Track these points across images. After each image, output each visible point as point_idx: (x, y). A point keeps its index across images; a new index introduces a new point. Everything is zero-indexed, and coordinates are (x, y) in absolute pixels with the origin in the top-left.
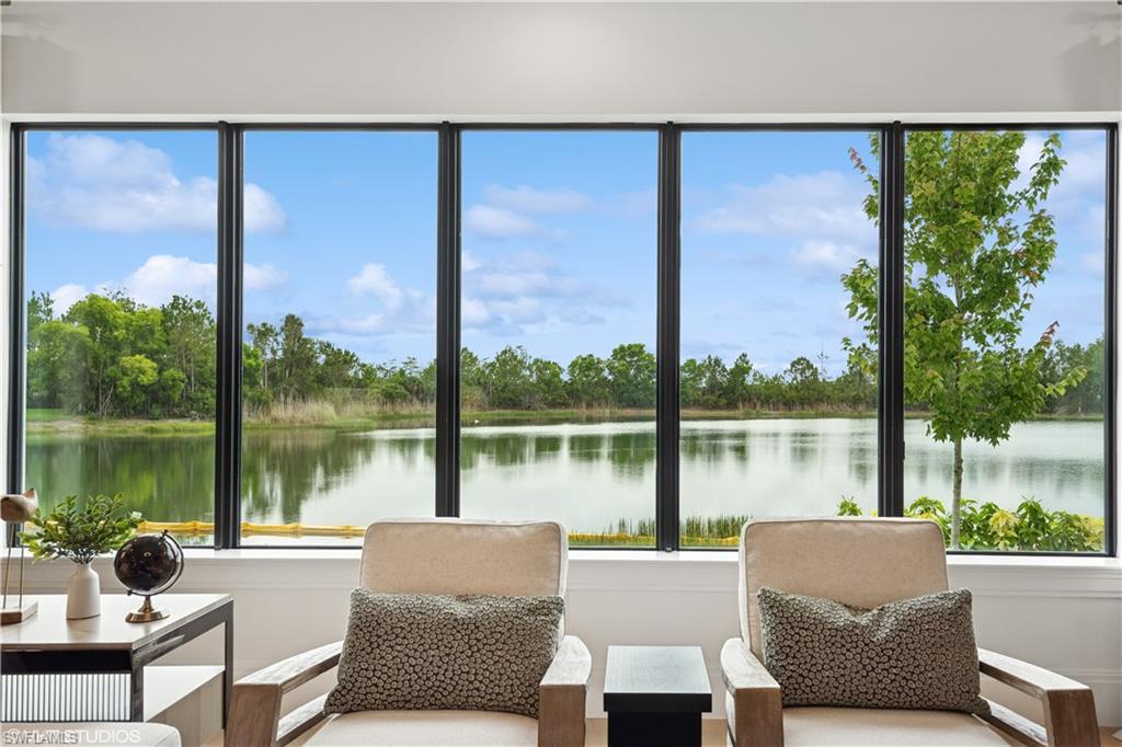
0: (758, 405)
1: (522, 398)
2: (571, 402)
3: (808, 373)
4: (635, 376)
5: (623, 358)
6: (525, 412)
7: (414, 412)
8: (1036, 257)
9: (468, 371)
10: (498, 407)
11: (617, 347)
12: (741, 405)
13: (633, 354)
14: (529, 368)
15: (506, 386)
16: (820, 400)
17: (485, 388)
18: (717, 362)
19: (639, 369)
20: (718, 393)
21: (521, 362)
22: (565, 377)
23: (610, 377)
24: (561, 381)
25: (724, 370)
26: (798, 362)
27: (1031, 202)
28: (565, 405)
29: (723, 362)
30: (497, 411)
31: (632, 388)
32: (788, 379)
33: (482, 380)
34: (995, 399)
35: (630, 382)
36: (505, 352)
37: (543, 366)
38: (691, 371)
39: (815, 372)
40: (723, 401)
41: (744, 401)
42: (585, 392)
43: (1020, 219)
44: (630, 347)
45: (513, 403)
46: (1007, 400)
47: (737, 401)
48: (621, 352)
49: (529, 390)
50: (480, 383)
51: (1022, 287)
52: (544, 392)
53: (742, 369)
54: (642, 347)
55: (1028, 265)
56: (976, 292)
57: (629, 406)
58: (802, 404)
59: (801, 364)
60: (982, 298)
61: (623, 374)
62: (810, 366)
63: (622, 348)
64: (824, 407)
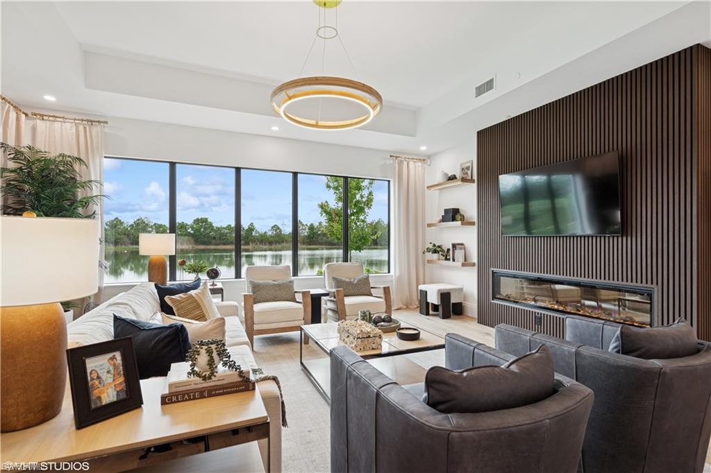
3: (278, 231)
4: (204, 232)
5: (198, 224)
8: (369, 202)
9: (119, 228)
11: (196, 218)
13: (202, 222)
14: (151, 227)
16: (283, 242)
17: (128, 236)
19: (205, 229)
21: (147, 225)
23: (192, 232)
25: (244, 229)
26: (274, 226)
27: (368, 188)
29: (243, 226)
31: (202, 237)
32: (270, 233)
33: (127, 233)
34: (360, 240)
35: (201, 234)
36: (139, 220)
37: (158, 227)
38: (229, 230)
39: (281, 231)
40: (243, 242)
41: (252, 242)
43: (365, 193)
44: (201, 219)
46: (363, 241)
47: (249, 242)
48: (197, 221)
51: (366, 210)
53: (251, 229)
54: (207, 219)
55: (367, 205)
56: (355, 211)
57: (201, 244)
58: (276, 243)
59: (275, 228)
60: (357, 212)
61: (198, 230)
62: (278, 228)
63: (198, 219)
64: (285, 244)
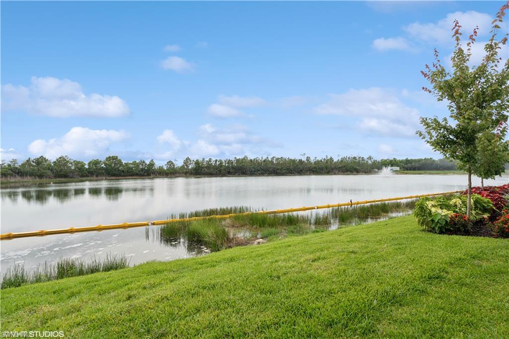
0: (158, 175)
1: (69, 174)
2: (89, 175)
3: (172, 165)
4: (115, 166)
5: (110, 160)
6: (70, 179)
7: (17, 181)
9: (44, 164)
10: (58, 177)
11: (108, 156)
12: (152, 175)
13: (113, 159)
14: (71, 164)
15: (61, 170)
16: (176, 173)
17: (52, 171)
18: (144, 162)
19: (115, 164)
20: (144, 171)
21: (68, 161)
22: (87, 167)
23: (105, 167)
24: (85, 168)
25: (146, 164)
28: (88, 176)
29: (146, 162)
30: (58, 179)
31: (113, 170)
32: (166, 167)
33: (50, 168)
35: (112, 168)
36: (60, 158)
37: (77, 163)
38: (135, 165)
39: (174, 165)
40: (146, 174)
41: (153, 173)
42: (95, 172)
44: (112, 157)
45: (65, 176)
47: (150, 174)
49: (72, 172)
50: (49, 169)
52: (78, 172)
53: (152, 164)
54: (117, 157)
59: (170, 163)
61: (110, 165)
62: (172, 163)
63: (110, 157)
64: (178, 175)
